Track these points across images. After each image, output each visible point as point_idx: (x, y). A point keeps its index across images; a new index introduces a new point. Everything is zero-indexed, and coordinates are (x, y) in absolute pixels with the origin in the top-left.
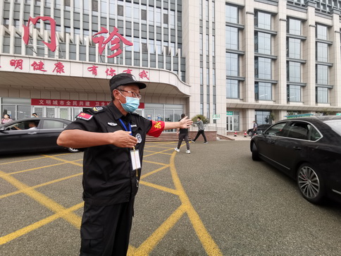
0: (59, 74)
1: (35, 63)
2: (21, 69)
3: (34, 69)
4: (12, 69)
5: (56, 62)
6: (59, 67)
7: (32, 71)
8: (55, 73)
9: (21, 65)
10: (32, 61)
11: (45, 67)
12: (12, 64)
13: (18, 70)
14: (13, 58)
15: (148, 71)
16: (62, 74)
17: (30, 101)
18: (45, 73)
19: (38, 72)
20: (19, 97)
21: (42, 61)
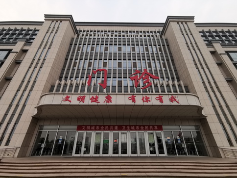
0: (108, 104)
1: (93, 97)
2: (83, 102)
3: (92, 102)
4: (77, 103)
5: (107, 95)
6: (109, 99)
7: (90, 103)
8: (105, 104)
9: (84, 100)
10: (91, 96)
11: (99, 100)
12: (78, 99)
13: (81, 103)
14: (80, 96)
15: (176, 96)
16: (110, 104)
17: (76, 127)
18: (99, 104)
19: (94, 103)
20: (70, 125)
21: (98, 96)
